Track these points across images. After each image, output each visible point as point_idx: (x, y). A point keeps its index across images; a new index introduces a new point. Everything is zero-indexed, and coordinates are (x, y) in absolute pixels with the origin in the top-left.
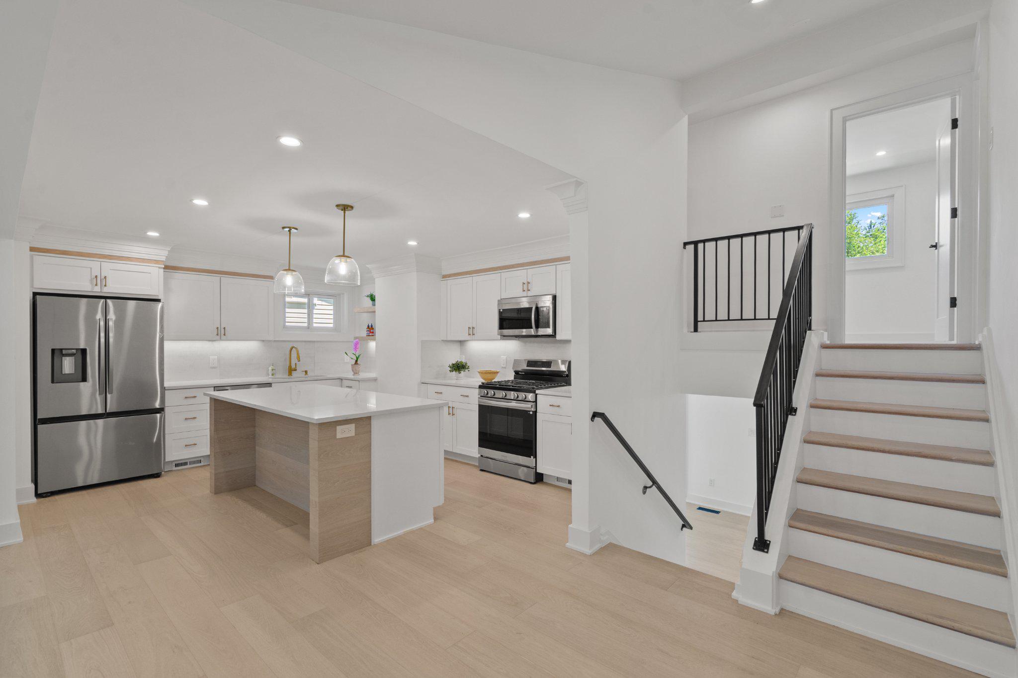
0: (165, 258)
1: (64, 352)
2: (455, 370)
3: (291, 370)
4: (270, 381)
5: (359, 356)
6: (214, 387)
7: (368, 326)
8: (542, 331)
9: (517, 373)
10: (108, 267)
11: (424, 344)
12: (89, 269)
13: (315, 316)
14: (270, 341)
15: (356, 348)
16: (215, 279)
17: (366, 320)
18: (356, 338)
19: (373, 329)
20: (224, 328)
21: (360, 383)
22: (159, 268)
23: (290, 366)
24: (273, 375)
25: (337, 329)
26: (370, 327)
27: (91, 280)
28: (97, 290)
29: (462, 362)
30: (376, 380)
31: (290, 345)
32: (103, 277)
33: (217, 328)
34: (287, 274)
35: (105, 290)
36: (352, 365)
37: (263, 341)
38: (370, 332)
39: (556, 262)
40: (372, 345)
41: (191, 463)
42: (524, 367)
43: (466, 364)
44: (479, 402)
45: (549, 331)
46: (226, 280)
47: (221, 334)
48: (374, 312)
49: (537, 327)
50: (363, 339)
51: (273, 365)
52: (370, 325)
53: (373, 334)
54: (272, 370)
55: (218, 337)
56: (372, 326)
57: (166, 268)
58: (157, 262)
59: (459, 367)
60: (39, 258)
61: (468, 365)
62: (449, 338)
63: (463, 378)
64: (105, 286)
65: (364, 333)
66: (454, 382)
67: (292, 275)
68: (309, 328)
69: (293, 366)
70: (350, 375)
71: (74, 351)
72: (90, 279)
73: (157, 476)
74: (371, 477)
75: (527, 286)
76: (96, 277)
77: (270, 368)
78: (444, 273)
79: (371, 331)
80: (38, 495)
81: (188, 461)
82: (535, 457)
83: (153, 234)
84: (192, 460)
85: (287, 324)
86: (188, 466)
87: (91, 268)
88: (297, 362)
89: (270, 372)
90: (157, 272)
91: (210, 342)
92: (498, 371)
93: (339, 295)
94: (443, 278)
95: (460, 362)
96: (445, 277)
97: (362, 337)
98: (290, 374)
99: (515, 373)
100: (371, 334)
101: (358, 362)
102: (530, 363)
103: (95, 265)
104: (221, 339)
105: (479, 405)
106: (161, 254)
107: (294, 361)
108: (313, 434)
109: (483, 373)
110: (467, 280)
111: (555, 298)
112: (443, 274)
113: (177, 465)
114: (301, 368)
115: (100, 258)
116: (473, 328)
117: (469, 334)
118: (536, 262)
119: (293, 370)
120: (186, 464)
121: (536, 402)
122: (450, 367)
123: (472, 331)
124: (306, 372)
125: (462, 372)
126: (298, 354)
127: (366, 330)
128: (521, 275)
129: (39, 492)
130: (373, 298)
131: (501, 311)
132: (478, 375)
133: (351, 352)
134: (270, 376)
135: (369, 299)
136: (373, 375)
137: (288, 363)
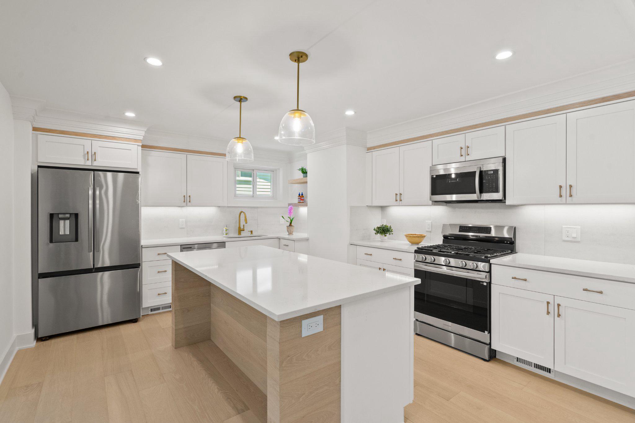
0: (142, 137)
1: (60, 216)
2: (381, 233)
3: (240, 230)
4: (224, 239)
5: (293, 219)
6: (181, 245)
7: (299, 195)
8: (486, 196)
9: (446, 237)
10: (97, 144)
11: (353, 209)
12: (83, 146)
13: (258, 187)
14: (224, 207)
15: (290, 212)
16: (183, 156)
17: (297, 189)
18: (289, 205)
19: (303, 197)
20: (190, 196)
21: (295, 243)
22: (138, 145)
23: (240, 227)
24: (226, 234)
25: (274, 197)
26: (301, 195)
27: (84, 156)
28: (88, 164)
29: (387, 226)
30: (308, 239)
31: (240, 210)
32: (93, 153)
33: (184, 196)
34: (238, 142)
35: (95, 164)
36: (287, 227)
37: (219, 207)
38: (301, 200)
39: (505, 122)
40: (303, 210)
41: (163, 308)
42: (457, 232)
43: (390, 227)
44: (415, 266)
45: (497, 196)
46: (191, 157)
47: (187, 201)
48: (306, 182)
49: (481, 191)
50: (295, 205)
51: (227, 227)
52: (301, 194)
53: (303, 201)
54: (226, 230)
55: (185, 204)
56: (302, 194)
57: (143, 146)
58: (136, 140)
59: (384, 230)
60: (43, 137)
61: (392, 228)
62: (374, 205)
63: (388, 241)
64: (95, 160)
65: (296, 200)
66: (378, 244)
67: (242, 143)
68: (253, 197)
69: (242, 227)
70: (285, 235)
71: (68, 216)
72: (83, 154)
73: (135, 321)
74: (340, 382)
75: (465, 150)
76: (88, 152)
77: (224, 229)
78: (369, 145)
79: (302, 198)
80: (39, 339)
81: (161, 307)
82: (490, 332)
83: (130, 114)
84: (163, 306)
85: (238, 192)
86: (161, 311)
87: (84, 145)
88: (244, 223)
89: (224, 232)
90: (136, 149)
91: (180, 208)
92: (425, 235)
93: (276, 170)
94: (368, 150)
95: (385, 226)
96: (369, 149)
97: (295, 204)
98: (240, 233)
99: (444, 238)
100: (301, 201)
101: (292, 224)
102: (463, 228)
103: (87, 142)
104: (187, 206)
105: (415, 269)
106: (139, 133)
107: (243, 223)
108: (273, 333)
109: (409, 237)
110: (394, 150)
111: (504, 160)
112: (367, 147)
113: (152, 310)
114: (247, 229)
115: (91, 137)
116: (401, 194)
117: (396, 200)
118: (476, 125)
119: (242, 230)
120: (158, 309)
121: (490, 272)
122: (374, 229)
123: (399, 199)
124: (251, 232)
125: (388, 235)
126: (245, 217)
127: (298, 198)
128: (459, 140)
129: (39, 337)
130: (304, 172)
131: (434, 177)
132: (405, 238)
133: (286, 216)
134: (225, 235)
135: (300, 172)
136: (304, 235)
137: (238, 225)
